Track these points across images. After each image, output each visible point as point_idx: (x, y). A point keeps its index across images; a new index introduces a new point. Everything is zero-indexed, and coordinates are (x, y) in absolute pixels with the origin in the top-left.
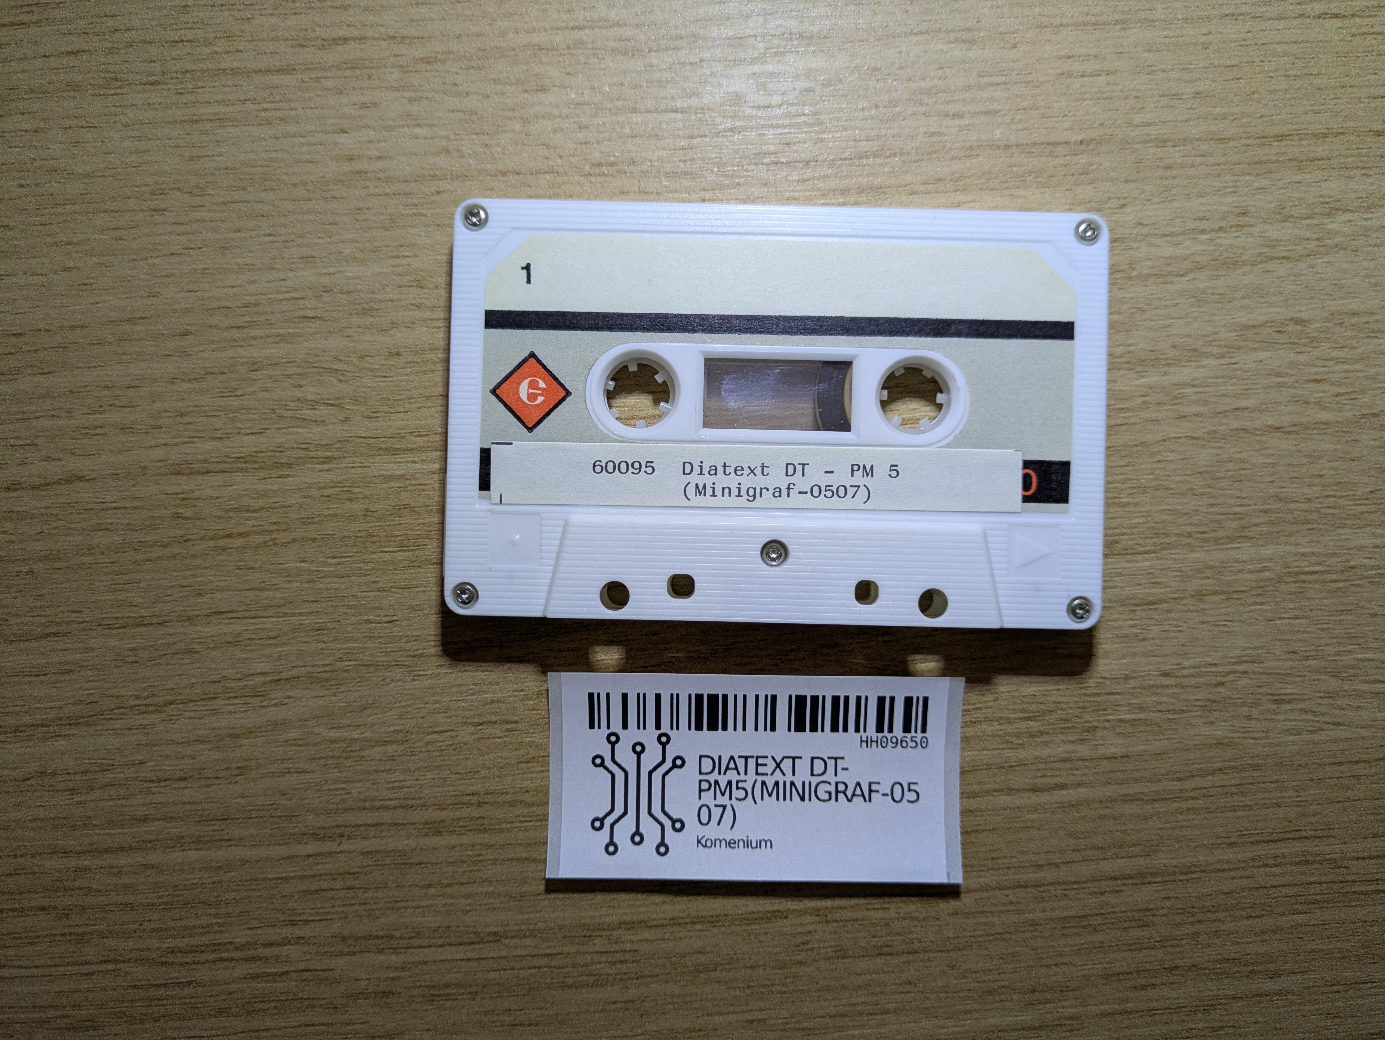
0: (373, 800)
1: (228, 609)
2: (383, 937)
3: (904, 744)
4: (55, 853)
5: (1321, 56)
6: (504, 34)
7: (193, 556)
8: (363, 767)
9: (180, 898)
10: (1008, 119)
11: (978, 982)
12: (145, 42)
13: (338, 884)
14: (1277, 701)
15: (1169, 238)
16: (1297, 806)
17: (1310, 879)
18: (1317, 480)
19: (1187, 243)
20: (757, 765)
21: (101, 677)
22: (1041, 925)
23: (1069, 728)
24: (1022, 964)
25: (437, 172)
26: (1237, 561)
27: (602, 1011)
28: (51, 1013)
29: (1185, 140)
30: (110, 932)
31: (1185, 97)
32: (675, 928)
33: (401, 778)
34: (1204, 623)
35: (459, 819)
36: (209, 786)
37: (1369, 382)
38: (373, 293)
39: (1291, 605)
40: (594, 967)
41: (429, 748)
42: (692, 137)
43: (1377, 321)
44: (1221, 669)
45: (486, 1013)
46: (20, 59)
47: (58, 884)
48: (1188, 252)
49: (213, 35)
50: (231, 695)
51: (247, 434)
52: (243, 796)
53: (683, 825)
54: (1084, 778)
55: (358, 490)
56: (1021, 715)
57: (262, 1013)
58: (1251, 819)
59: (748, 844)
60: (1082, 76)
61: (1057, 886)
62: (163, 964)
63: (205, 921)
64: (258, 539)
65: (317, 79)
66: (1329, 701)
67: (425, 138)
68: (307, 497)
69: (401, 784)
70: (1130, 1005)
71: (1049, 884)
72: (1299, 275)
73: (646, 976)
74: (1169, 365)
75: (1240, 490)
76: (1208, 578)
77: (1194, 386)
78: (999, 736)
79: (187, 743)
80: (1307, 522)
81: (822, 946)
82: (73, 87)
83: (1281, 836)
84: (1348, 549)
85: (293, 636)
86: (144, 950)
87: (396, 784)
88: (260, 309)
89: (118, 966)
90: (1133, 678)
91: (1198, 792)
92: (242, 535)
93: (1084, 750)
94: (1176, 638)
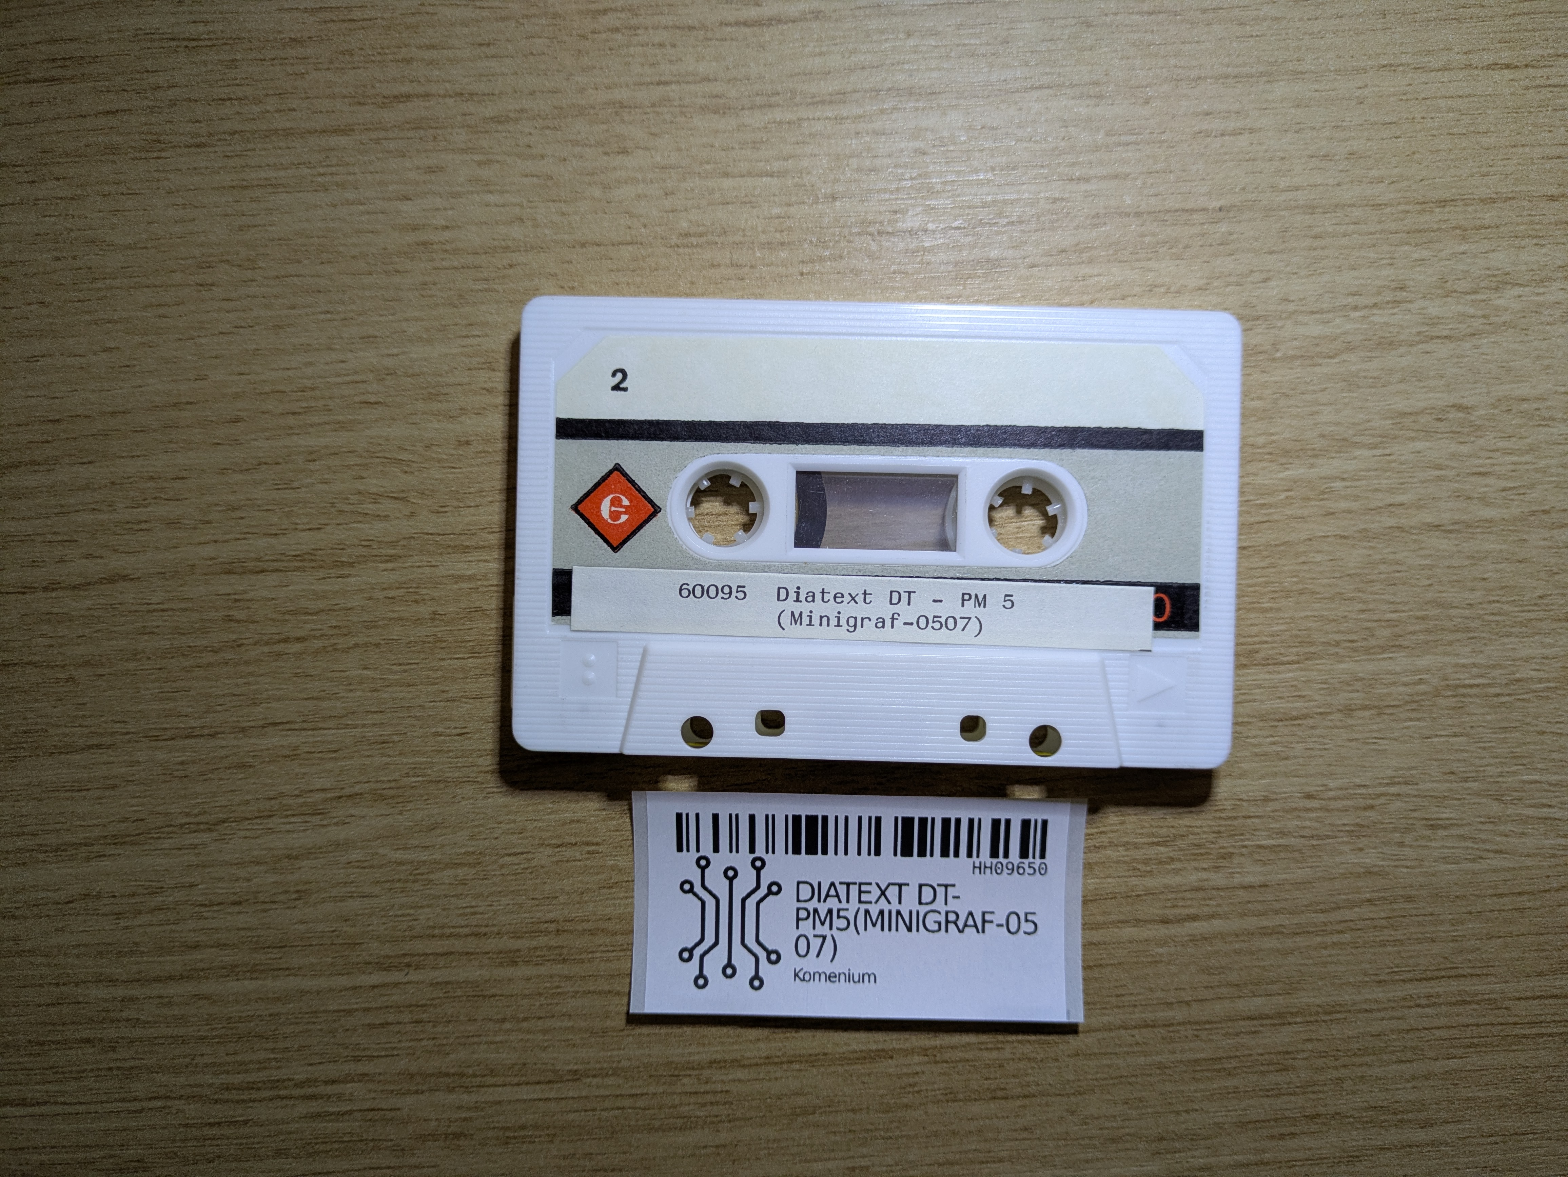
0: (443, 927)
1: (285, 720)
2: (454, 1075)
3: (1021, 871)
4: (101, 981)
5: (1489, 112)
6: (582, 90)
7: (246, 663)
8: (432, 892)
9: (234, 1031)
10: (1139, 183)
11: (1101, 1129)
12: (190, 100)
13: (406, 1017)
14: (1433, 827)
15: (1318, 316)
16: (1453, 941)
17: (1468, 1021)
18: (1481, 584)
19: (1338, 321)
20: (860, 892)
21: (148, 793)
22: (1170, 1067)
23: (1202, 854)
24: (1149, 1110)
25: (510, 243)
26: (1389, 673)
27: (692, 1155)
28: (97, 1153)
29: (1337, 206)
30: (160, 1067)
31: (1337, 158)
32: (770, 1068)
33: (473, 904)
34: (1352, 740)
35: (536, 948)
36: (265, 911)
37: (1538, 475)
38: (441, 376)
39: (1450, 721)
40: (682, 1109)
41: (504, 871)
42: (789, 205)
43: (1549, 408)
44: (1370, 791)
45: (565, 1157)
46: (54, 119)
47: (104, 1014)
48: (1338, 331)
49: (264, 92)
50: (289, 813)
51: (305, 530)
52: (302, 922)
53: (779, 957)
54: (1218, 909)
55: (424, 591)
56: (1150, 840)
57: (324, 1155)
58: (1403, 954)
59: (849, 978)
60: (1222, 135)
61: (1188, 1027)
62: (217, 1101)
63: (262, 1055)
64: (317, 644)
65: (378, 141)
66: (1490, 827)
67: (496, 205)
68: (370, 598)
69: (472, 910)
70: (1267, 1155)
71: (1179, 1024)
72: (1463, 356)
73: (737, 1119)
74: (1316, 456)
75: (1394, 594)
76: (1358, 691)
77: (1344, 479)
78: (1125, 862)
79: (240, 864)
80: (1468, 630)
81: (930, 1088)
82: (114, 150)
83: (1436, 974)
84: (1514, 660)
85: (356, 749)
86: (196, 1086)
87: (468, 910)
88: (317, 393)
89: (169, 1104)
90: (1273, 800)
91: (1343, 925)
92: (300, 639)
93: (1218, 879)
94: (1321, 756)
